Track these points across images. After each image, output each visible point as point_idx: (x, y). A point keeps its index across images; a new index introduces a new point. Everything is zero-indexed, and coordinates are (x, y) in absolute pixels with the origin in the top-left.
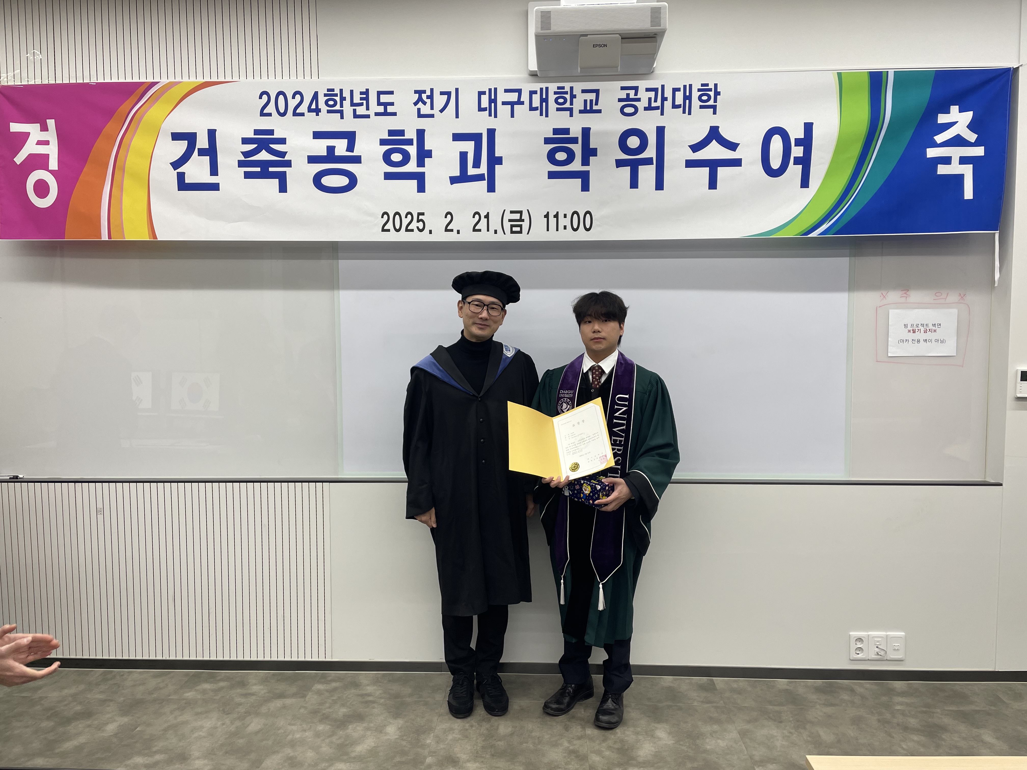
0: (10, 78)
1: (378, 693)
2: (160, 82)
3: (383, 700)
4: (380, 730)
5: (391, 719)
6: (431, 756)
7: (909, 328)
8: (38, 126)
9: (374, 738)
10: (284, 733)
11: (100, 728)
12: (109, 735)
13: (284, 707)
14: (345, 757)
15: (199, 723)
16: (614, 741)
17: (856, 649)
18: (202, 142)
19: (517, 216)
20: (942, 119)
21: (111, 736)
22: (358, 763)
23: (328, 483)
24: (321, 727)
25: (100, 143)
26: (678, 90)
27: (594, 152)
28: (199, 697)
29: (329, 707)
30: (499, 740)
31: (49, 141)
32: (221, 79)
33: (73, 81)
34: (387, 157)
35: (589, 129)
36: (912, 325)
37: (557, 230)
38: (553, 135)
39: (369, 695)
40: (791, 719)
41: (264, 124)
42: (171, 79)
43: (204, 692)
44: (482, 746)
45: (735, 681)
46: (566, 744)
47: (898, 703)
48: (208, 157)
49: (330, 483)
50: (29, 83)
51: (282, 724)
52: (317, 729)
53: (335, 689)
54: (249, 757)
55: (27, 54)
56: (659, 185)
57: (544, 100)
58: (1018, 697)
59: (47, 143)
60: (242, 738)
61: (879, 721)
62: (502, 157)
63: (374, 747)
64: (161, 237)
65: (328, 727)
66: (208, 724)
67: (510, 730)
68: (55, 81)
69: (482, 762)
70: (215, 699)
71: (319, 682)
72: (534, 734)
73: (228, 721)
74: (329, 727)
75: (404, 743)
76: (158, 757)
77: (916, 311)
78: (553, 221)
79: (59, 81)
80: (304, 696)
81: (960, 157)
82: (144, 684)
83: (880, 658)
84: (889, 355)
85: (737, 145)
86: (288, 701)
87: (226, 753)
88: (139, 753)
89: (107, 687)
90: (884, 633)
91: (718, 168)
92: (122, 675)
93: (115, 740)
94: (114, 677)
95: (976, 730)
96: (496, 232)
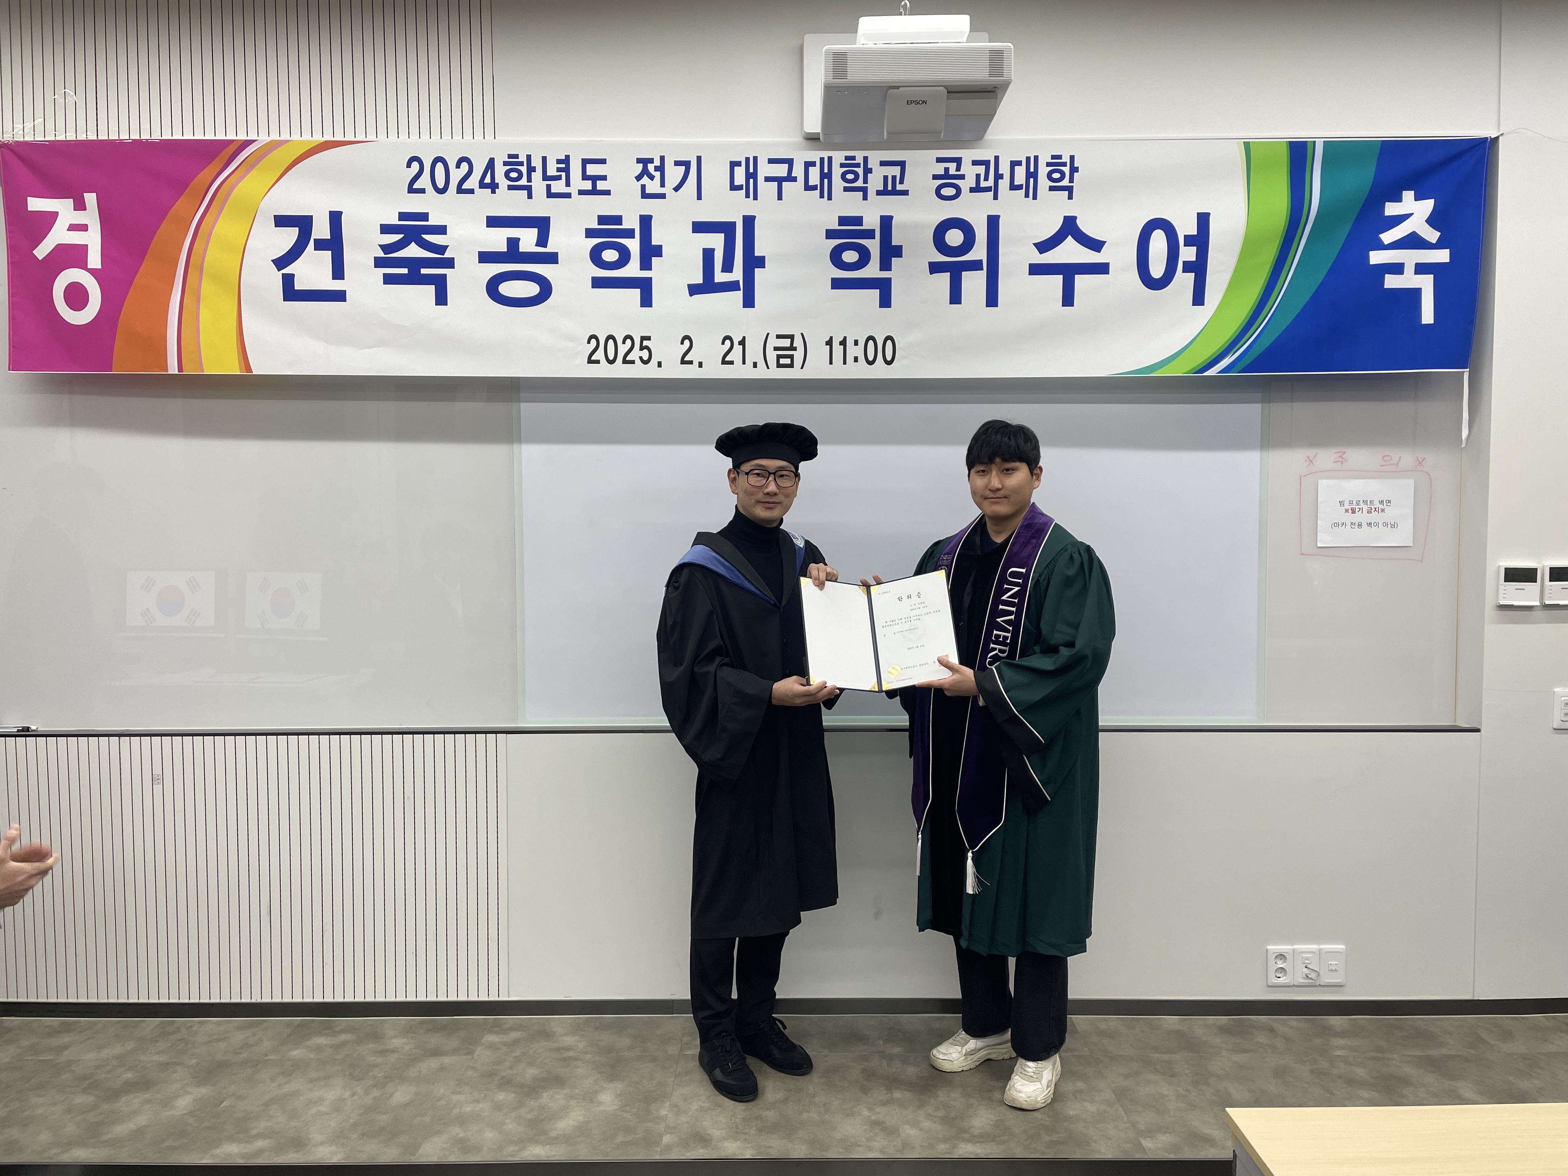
0: (28, 130)
1: (581, 1045)
2: (256, 140)
3: (589, 1056)
4: (590, 1097)
5: (604, 1082)
6: (669, 1134)
7: (1347, 506)
8: (70, 202)
9: (582, 1110)
10: (446, 1105)
11: (166, 1103)
12: (181, 1113)
13: (442, 1068)
14: (543, 1138)
15: (315, 1095)
16: (935, 1107)
17: (1276, 970)
18: (321, 230)
19: (786, 343)
20: (1391, 209)
21: (184, 1114)
22: (563, 1145)
23: (505, 734)
24: (501, 1096)
25: (165, 229)
26: (1019, 163)
27: (898, 252)
28: (312, 1056)
29: (511, 1068)
30: (767, 1109)
31: (87, 225)
32: (350, 137)
33: (124, 136)
34: (595, 255)
35: (891, 218)
36: (1351, 502)
37: (845, 363)
38: (839, 226)
39: (568, 1049)
40: (1187, 1071)
41: (415, 204)
42: (274, 136)
43: (319, 1049)
44: (743, 1118)
45: (1105, 1020)
46: (866, 1113)
47: (1337, 1047)
48: (330, 252)
49: (508, 735)
50: (57, 139)
51: (442, 1092)
52: (496, 1099)
53: (516, 1042)
54: (398, 1140)
55: (54, 96)
56: (992, 300)
57: (826, 176)
58: (1507, 1035)
59: (83, 228)
60: (384, 1114)
61: (1312, 1072)
62: (764, 257)
63: (583, 1122)
64: (259, 368)
65: (511, 1096)
66: (330, 1095)
67: (780, 1095)
68: (97, 136)
69: (746, 1140)
70: (336, 1059)
71: (491, 1032)
72: (817, 1099)
73: (359, 1090)
74: (513, 1095)
75: (628, 1116)
76: (260, 1144)
77: (1356, 480)
78: (838, 350)
79: (103, 137)
80: (470, 1053)
81: (1416, 264)
82: (224, 1039)
83: (1311, 983)
84: (1318, 546)
85: (1102, 243)
86: (447, 1060)
87: (363, 1135)
88: (231, 1139)
89: (169, 1045)
90: (1316, 946)
91: (1076, 276)
92: (191, 1027)
93: (191, 1121)
94: (179, 1029)
95: (1451, 1082)
96: (755, 365)
